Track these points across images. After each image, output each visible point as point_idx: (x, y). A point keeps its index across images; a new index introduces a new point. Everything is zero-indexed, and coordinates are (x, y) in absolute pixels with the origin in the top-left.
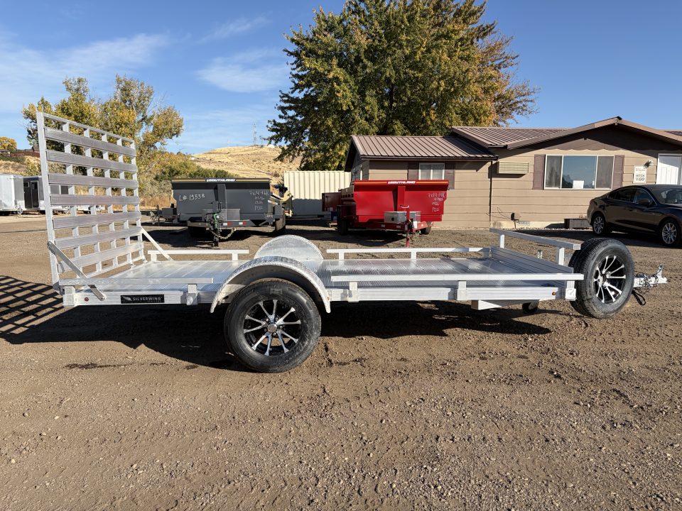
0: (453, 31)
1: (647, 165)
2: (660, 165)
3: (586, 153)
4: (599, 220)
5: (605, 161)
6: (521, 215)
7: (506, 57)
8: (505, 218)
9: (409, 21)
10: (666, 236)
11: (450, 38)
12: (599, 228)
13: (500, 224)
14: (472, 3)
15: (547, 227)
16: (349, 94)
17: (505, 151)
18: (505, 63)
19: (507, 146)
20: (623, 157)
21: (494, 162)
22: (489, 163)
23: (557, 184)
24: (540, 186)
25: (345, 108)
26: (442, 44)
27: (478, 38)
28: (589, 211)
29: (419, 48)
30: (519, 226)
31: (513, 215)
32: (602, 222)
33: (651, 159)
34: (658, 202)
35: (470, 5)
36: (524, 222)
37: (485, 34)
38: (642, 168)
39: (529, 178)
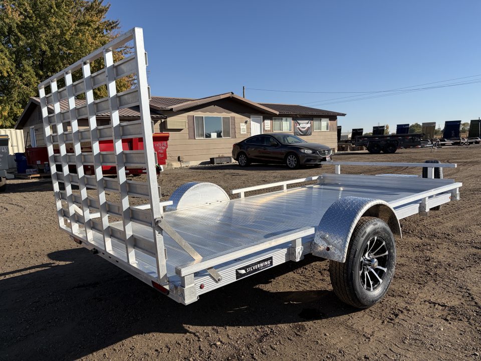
0: (92, 21)
1: (246, 122)
2: (252, 122)
3: (215, 115)
4: (243, 157)
5: (226, 120)
6: (184, 157)
7: (126, 47)
8: (174, 161)
9: (57, 7)
10: (290, 163)
11: (89, 26)
12: (243, 162)
13: (171, 165)
14: (101, 3)
15: (200, 164)
16: (7, 62)
17: (172, 113)
18: (125, 51)
19: (172, 109)
20: (234, 118)
21: (163, 120)
22: (159, 122)
23: (202, 135)
24: (193, 137)
25: (6, 74)
26: (85, 30)
27: (107, 30)
28: (233, 152)
29: (67, 31)
30: (184, 165)
31: (179, 158)
32: (245, 158)
33: (248, 119)
34: (281, 144)
35: (100, 4)
36: (186, 162)
37: (112, 28)
38: (244, 124)
39: (186, 131)
